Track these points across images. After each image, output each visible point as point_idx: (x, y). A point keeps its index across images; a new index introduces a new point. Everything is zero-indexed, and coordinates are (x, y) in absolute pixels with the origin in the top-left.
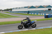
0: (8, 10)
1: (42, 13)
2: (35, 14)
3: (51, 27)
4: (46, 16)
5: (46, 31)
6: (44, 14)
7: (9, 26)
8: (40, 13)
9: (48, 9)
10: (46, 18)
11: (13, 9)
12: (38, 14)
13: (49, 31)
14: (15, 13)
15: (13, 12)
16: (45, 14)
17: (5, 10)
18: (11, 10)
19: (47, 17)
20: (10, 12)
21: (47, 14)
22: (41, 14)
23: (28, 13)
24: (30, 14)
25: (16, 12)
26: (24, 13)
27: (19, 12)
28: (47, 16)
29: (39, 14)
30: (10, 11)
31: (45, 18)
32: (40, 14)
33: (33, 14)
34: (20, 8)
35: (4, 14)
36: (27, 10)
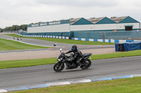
0: (15, 28)
1: (109, 37)
2: (90, 40)
3: (132, 76)
4: (119, 45)
5: (121, 87)
6: (113, 41)
7: (19, 72)
8: (104, 38)
9: (126, 27)
10: (119, 50)
11: (30, 26)
12: (99, 40)
13: (129, 87)
14: (34, 38)
15: (31, 34)
16: (117, 40)
17: (8, 29)
18: (25, 28)
19: (121, 48)
20: (22, 33)
21: (121, 42)
22: (107, 41)
23: (70, 38)
24: (76, 39)
25: (37, 34)
26: (60, 37)
27: (45, 34)
28: (123, 45)
29: (101, 40)
30: (21, 31)
31: (116, 51)
32: (104, 41)
34: (48, 23)
35: (6, 40)
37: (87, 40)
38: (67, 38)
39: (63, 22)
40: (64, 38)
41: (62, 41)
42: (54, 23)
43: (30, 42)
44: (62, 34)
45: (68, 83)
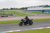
0: (23, 9)
11: (28, 8)
14: (30, 12)
15: (29, 11)
17: (21, 9)
18: (26, 8)
20: (25, 10)
23: (43, 12)
24: (45, 12)
25: (31, 11)
26: (39, 12)
27: (34, 11)
30: (25, 9)
33: (47, 13)
34: (35, 7)
35: (20, 13)
36: (42, 9)
37: (49, 13)
38: (42, 12)
39: (40, 6)
40: (40, 12)
41: (40, 13)
42: (37, 7)
43: (28, 13)
44: (40, 11)
45: (42, 28)
